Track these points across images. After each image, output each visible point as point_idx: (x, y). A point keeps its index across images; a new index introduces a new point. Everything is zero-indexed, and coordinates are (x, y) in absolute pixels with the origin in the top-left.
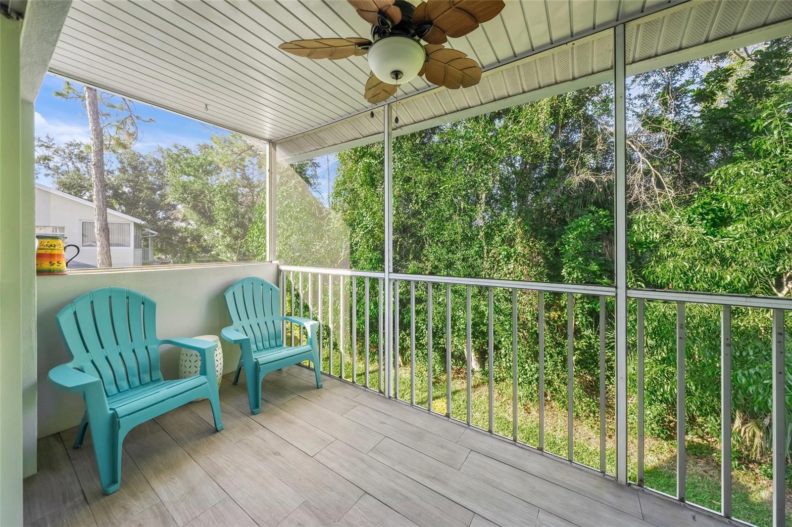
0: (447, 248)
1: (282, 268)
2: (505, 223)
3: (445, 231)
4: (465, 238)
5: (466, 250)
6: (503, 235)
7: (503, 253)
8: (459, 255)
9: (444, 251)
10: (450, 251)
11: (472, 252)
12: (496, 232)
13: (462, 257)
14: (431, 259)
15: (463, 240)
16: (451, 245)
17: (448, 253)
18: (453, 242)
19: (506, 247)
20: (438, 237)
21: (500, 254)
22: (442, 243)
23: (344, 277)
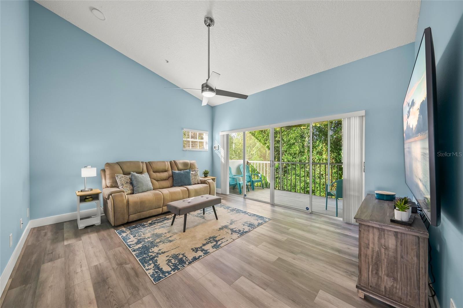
0: (293, 156)
1: (248, 161)
2: (319, 145)
3: (291, 149)
4: (300, 152)
5: (301, 157)
6: (317, 151)
7: (317, 158)
8: (298, 159)
9: (291, 157)
10: (294, 157)
11: (304, 158)
12: (315, 149)
13: (299, 160)
14: (285, 161)
15: (299, 153)
16: (294, 155)
17: (293, 158)
18: (295, 154)
19: (318, 156)
20: (289, 152)
21: (316, 158)
22: (290, 154)
23: (269, 163)
